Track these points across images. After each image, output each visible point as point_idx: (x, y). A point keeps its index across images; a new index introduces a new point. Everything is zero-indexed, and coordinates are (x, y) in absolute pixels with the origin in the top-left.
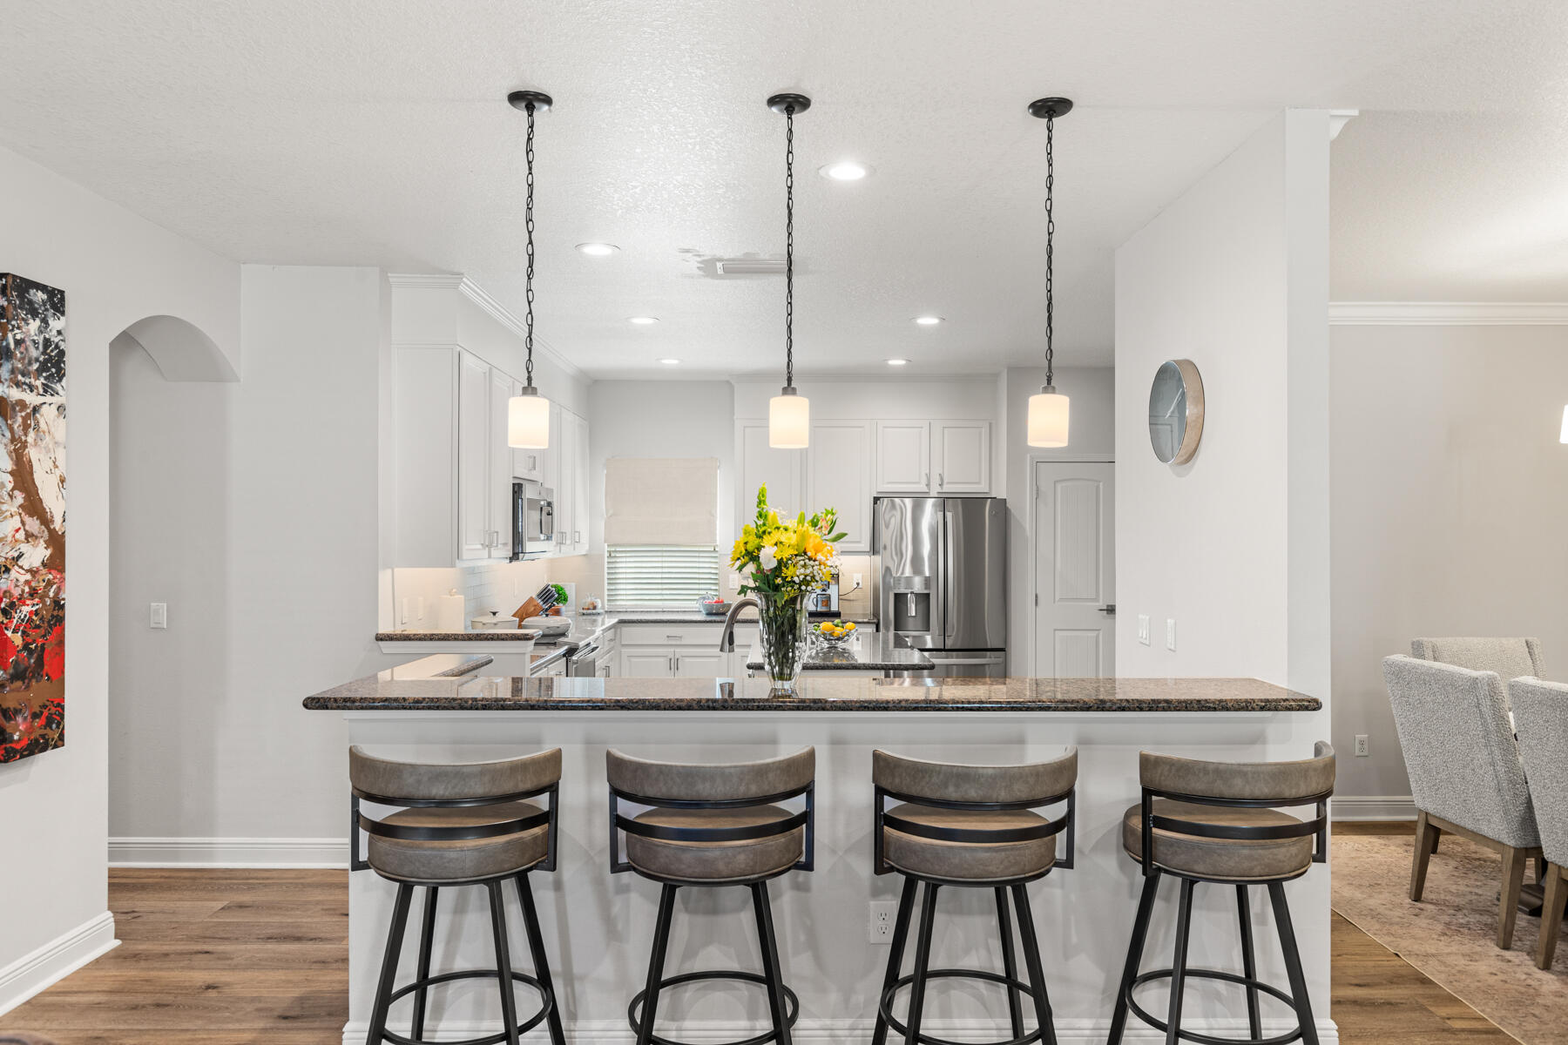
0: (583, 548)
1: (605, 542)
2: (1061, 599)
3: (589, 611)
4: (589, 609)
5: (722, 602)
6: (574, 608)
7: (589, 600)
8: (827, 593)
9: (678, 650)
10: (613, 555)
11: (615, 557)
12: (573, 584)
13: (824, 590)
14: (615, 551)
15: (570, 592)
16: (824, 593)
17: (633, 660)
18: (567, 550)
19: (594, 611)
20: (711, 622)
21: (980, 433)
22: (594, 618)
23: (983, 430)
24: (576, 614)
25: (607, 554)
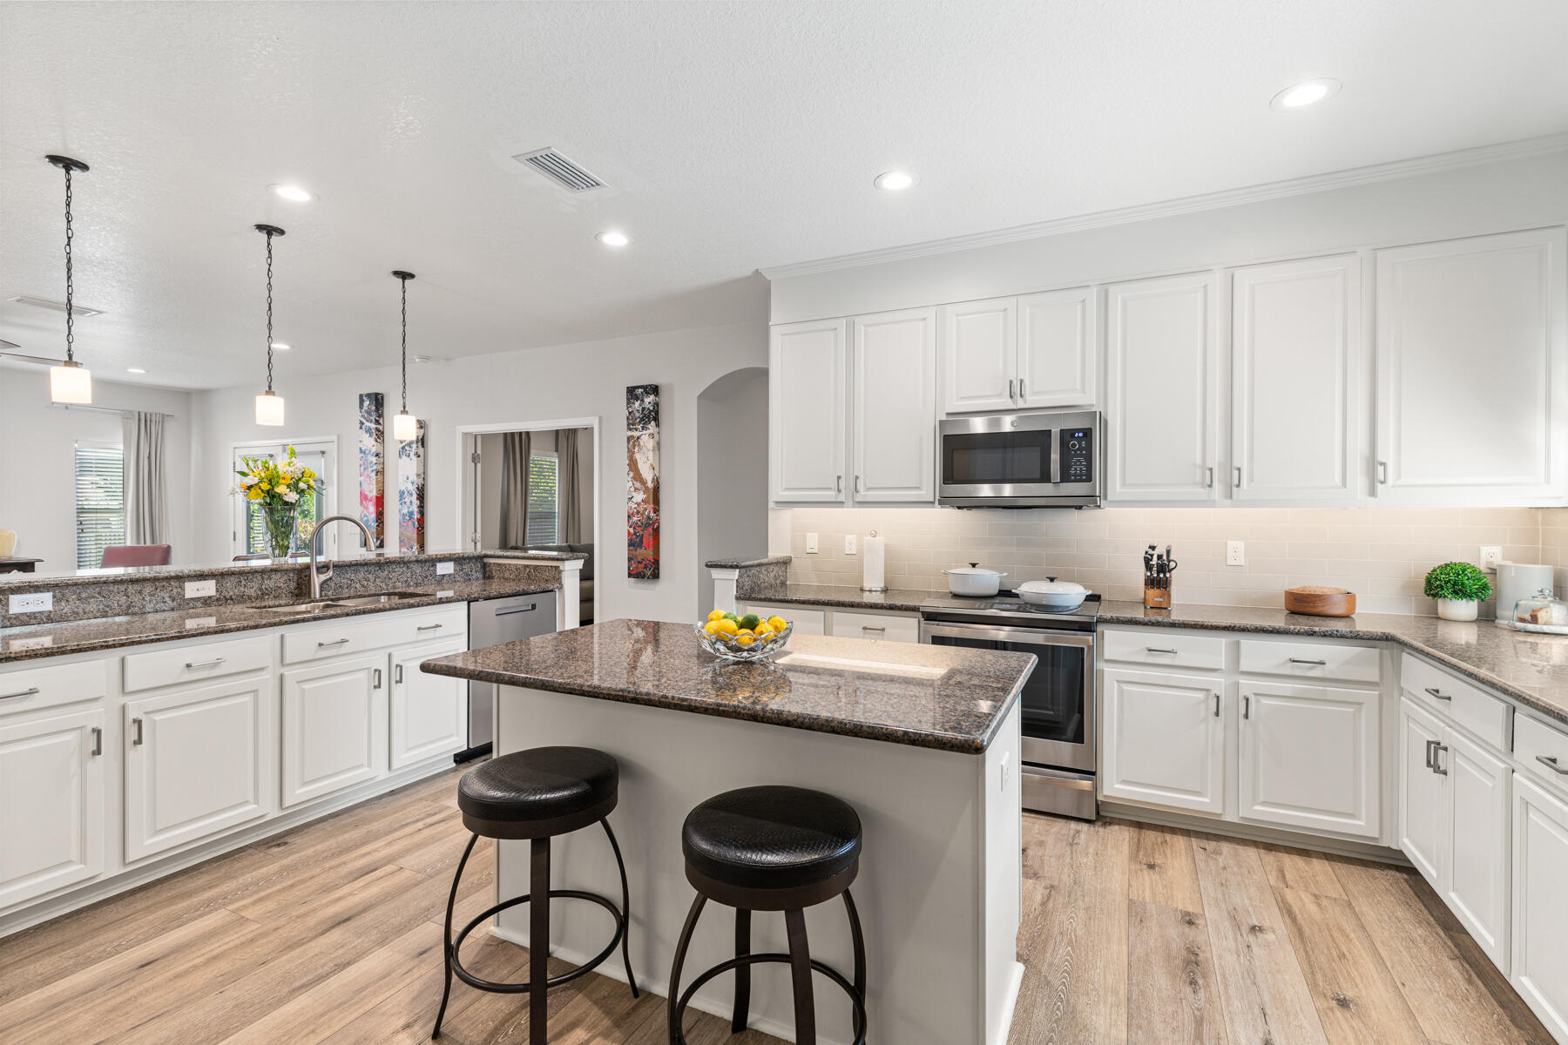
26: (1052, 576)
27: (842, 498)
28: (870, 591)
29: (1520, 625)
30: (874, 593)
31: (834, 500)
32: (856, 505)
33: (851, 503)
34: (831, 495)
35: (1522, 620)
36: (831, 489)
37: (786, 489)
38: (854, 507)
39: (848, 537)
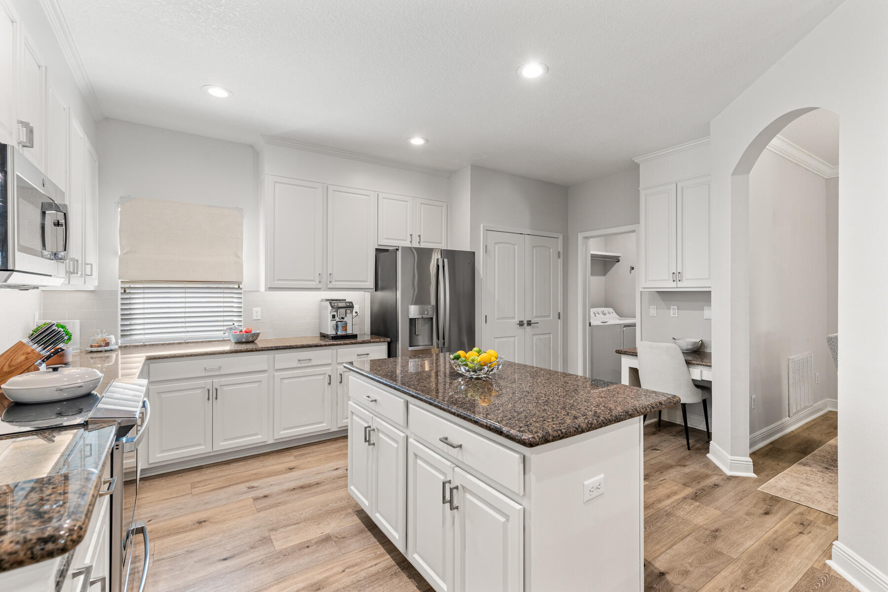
0: (92, 284)
1: (120, 278)
2: (498, 318)
3: (100, 349)
4: (100, 346)
5: (250, 332)
6: (78, 346)
7: (99, 337)
8: (345, 320)
9: (216, 380)
10: (128, 291)
11: (130, 293)
12: (78, 322)
13: (343, 318)
14: (130, 288)
15: (74, 328)
16: (342, 320)
17: (164, 396)
18: (77, 283)
19: (107, 348)
20: (241, 351)
21: (442, 210)
22: (107, 354)
23: (443, 208)
24: (81, 352)
25: (120, 291)
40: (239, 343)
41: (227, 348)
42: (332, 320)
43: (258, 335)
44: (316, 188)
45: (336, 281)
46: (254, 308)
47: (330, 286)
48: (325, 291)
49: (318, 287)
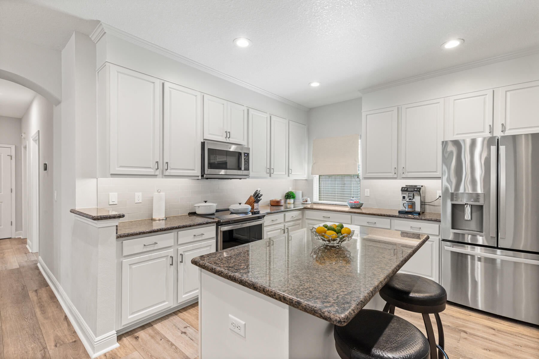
1: (311, 174)
5: (360, 202)
7: (305, 198)
8: (412, 201)
13: (411, 199)
16: (410, 201)
19: (305, 203)
26: (240, 203)
27: (157, 173)
28: (159, 220)
29: (304, 203)
30: (161, 221)
31: (153, 174)
32: (164, 177)
33: (161, 175)
34: (151, 171)
35: (304, 202)
36: (150, 168)
37: (121, 167)
38: (162, 178)
39: (137, 194)
40: (352, 208)
41: (347, 209)
42: (402, 200)
43: (362, 205)
44: (393, 111)
45: (408, 172)
46: (366, 189)
47: (404, 176)
48: (400, 179)
49: (394, 177)
